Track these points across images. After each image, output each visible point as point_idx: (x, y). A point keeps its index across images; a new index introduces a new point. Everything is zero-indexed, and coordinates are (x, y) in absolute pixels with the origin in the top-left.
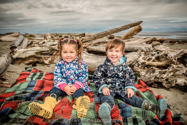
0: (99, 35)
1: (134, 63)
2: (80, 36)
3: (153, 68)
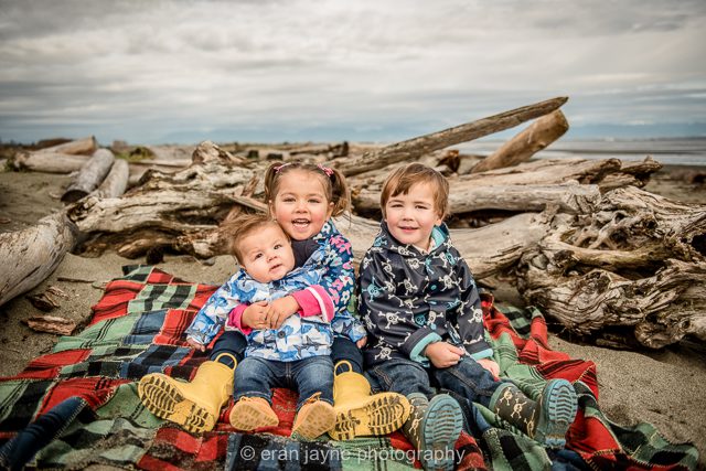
0: (401, 150)
1: (531, 255)
2: (331, 155)
3: (599, 274)
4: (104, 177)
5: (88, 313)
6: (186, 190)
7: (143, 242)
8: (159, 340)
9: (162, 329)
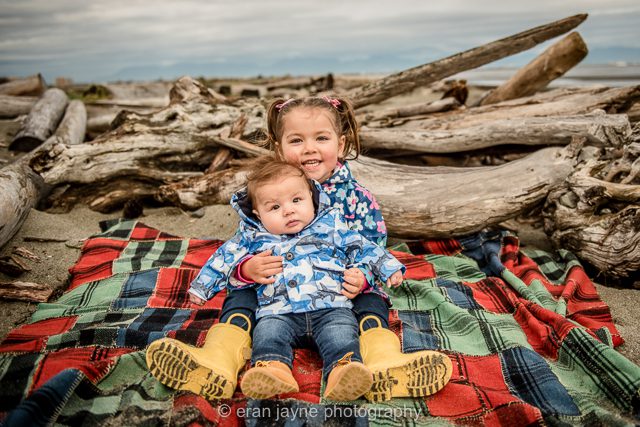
0: (405, 80)
1: (559, 192)
2: (313, 89)
3: (634, 210)
4: (59, 121)
5: (65, 276)
6: (166, 133)
7: (118, 193)
8: (153, 302)
9: (155, 290)
